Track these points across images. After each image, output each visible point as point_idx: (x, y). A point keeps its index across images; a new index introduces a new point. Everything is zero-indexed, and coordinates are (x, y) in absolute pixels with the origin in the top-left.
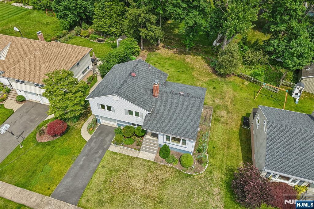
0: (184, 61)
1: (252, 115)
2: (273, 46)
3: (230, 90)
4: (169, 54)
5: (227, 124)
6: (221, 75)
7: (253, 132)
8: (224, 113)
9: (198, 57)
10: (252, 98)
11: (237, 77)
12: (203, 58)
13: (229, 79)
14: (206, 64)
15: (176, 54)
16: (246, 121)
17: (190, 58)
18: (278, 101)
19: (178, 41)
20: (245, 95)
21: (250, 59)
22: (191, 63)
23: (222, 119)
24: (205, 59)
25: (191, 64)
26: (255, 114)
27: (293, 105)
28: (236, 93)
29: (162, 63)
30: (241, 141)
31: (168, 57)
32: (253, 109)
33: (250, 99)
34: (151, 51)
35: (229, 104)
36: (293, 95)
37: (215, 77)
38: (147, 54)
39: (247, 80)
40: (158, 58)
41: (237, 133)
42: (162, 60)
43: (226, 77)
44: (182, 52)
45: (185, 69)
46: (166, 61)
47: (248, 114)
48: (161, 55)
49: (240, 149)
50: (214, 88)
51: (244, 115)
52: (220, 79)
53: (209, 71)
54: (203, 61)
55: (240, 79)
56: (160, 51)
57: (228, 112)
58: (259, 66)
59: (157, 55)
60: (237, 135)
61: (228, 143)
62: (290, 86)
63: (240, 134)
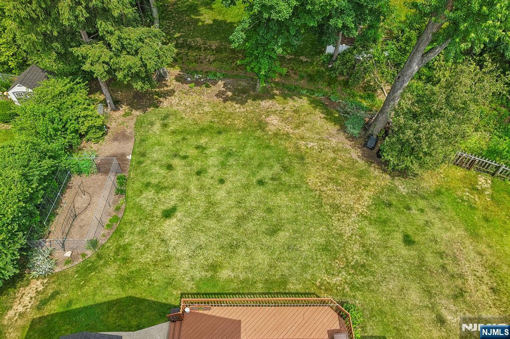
0: (263, 130)
4: (206, 109)
9: (298, 103)
14: (332, 128)
15: (228, 103)
17: (274, 112)
19: (218, 50)
22: (287, 135)
24: (322, 103)
29: (192, 152)
31: (205, 122)
34: (144, 108)
37: (380, 178)
38: (132, 124)
40: (174, 132)
42: (192, 141)
44: (244, 91)
45: (277, 168)
46: (203, 141)
48: (182, 118)
56: (174, 100)
59: (169, 121)
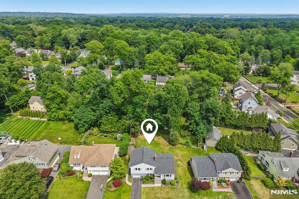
0: (154, 140)
1: (190, 161)
2: (191, 128)
3: (179, 151)
5: (182, 167)
6: (173, 145)
7: (193, 167)
8: (180, 162)
9: (160, 137)
10: (189, 153)
11: (180, 145)
12: (162, 137)
13: (177, 146)
14: (165, 140)
16: (189, 164)
17: (156, 138)
18: (199, 153)
20: (186, 152)
21: (183, 135)
23: (180, 165)
24: (163, 137)
25: (158, 141)
26: (191, 160)
27: (205, 153)
28: (182, 153)
29: (144, 143)
30: (189, 172)
31: (145, 139)
32: (191, 158)
33: (188, 154)
35: (181, 158)
36: (204, 149)
37: (170, 146)
38: (134, 140)
39: (185, 145)
40: (141, 141)
41: (187, 169)
43: (175, 146)
45: (156, 145)
47: (189, 161)
48: (142, 139)
49: (190, 175)
50: (172, 152)
51: (188, 161)
52: (173, 147)
53: (167, 143)
54: (163, 138)
55: (182, 145)
57: (181, 162)
58: (188, 137)
59: (140, 139)
60: (187, 170)
61: (185, 174)
62: (202, 145)
63: (188, 170)
